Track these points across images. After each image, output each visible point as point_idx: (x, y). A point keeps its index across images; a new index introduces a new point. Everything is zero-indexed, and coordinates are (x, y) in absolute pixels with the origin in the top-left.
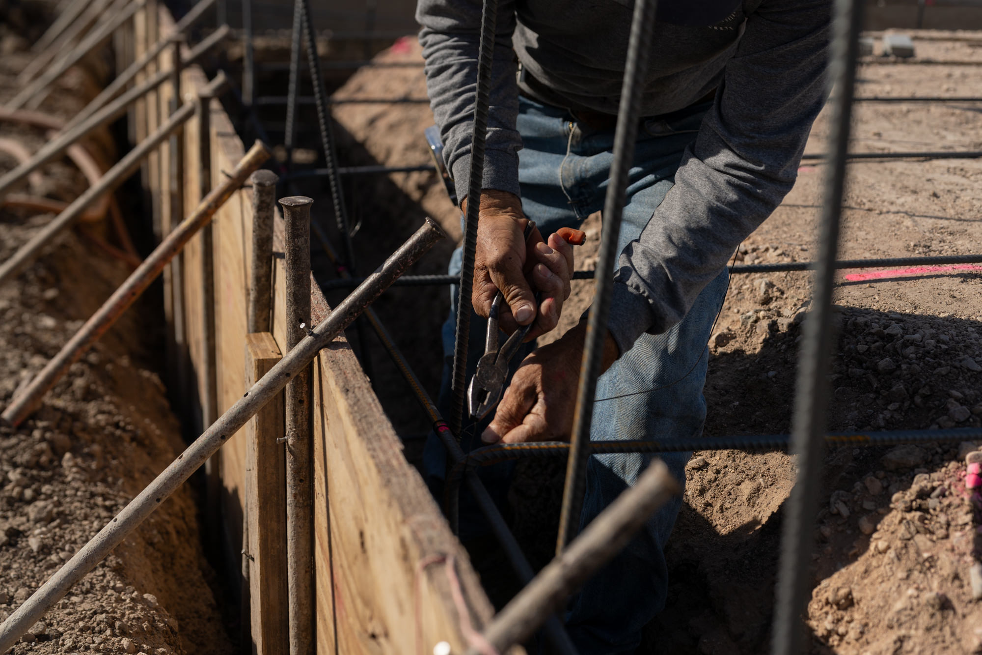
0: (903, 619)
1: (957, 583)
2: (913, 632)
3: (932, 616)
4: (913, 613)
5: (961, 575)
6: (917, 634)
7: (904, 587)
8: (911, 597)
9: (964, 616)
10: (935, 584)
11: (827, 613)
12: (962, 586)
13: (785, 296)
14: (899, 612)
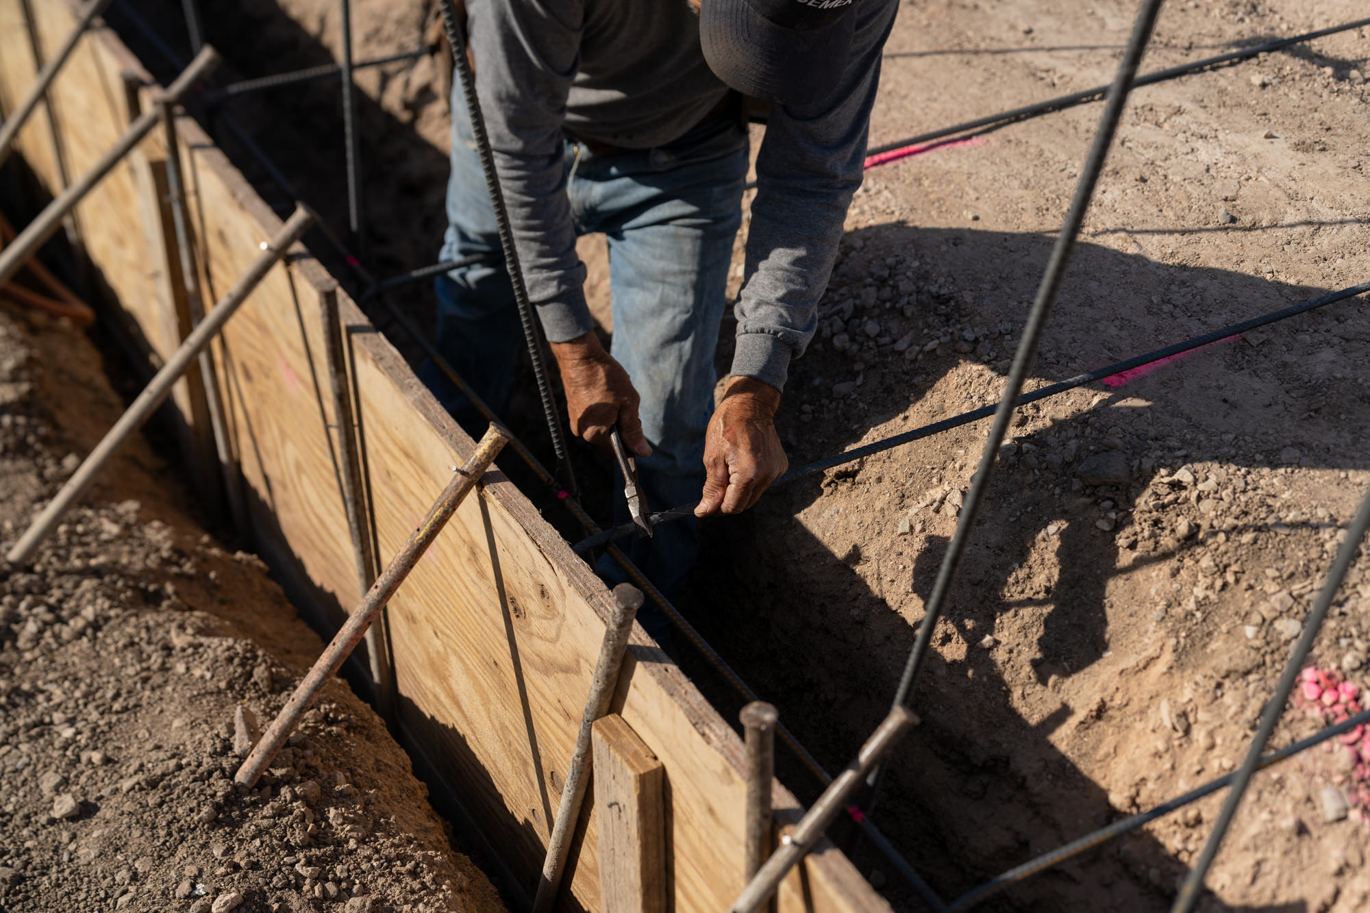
0: (1259, 842)
1: (1309, 805)
2: (1269, 855)
3: (1289, 840)
4: (1269, 837)
5: (1313, 797)
6: (1274, 857)
7: (1256, 810)
8: (1265, 822)
9: (1319, 838)
10: (1289, 807)
11: (1175, 832)
12: (1314, 808)
13: (1041, 414)
14: (1255, 837)
